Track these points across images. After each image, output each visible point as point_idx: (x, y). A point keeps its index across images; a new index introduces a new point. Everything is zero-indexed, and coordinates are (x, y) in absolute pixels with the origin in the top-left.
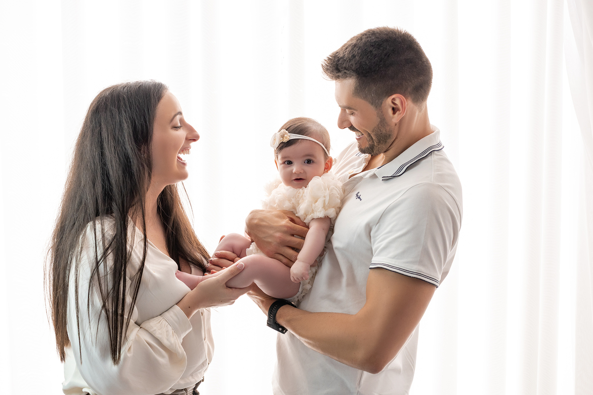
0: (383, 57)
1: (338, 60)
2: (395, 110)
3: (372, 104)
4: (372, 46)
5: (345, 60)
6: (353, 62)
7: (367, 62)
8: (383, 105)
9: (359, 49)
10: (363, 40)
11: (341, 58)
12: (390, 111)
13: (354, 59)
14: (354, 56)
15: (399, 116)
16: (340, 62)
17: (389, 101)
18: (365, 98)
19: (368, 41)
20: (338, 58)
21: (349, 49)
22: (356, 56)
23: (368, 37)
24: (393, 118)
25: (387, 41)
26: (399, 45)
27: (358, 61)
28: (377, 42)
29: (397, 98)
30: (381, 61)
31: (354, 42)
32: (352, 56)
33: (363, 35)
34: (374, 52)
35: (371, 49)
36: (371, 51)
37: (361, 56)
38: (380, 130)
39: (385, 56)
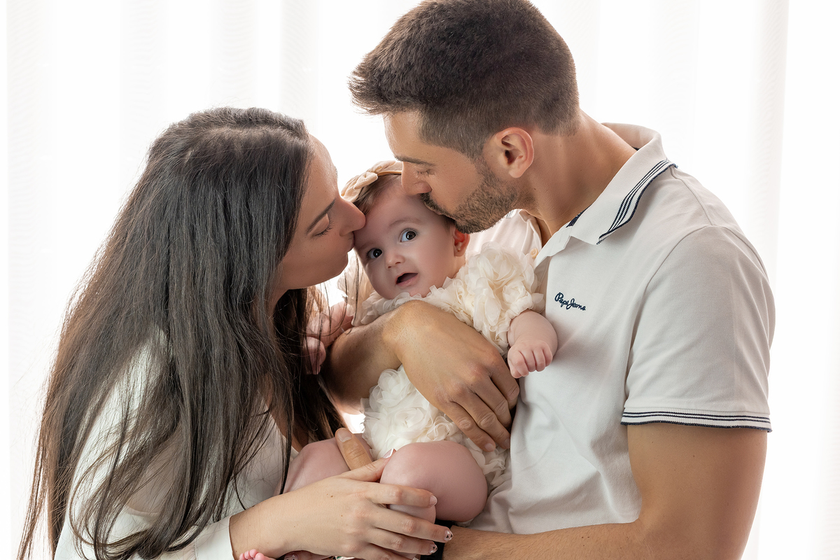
0: (470, 60)
1: (380, 77)
2: (510, 156)
3: (463, 151)
4: (444, 39)
5: (393, 77)
6: (411, 79)
7: (439, 76)
8: (484, 150)
9: (417, 49)
10: (423, 29)
11: (385, 71)
12: (502, 159)
13: (411, 72)
14: (409, 66)
15: (521, 166)
16: (384, 81)
17: (496, 140)
18: (447, 143)
19: (433, 29)
20: (379, 71)
21: (399, 49)
22: (413, 66)
23: (431, 21)
24: (508, 170)
25: (471, 23)
26: (498, 27)
27: (421, 75)
28: (452, 29)
29: (514, 136)
30: (466, 69)
31: (406, 33)
32: (406, 67)
33: (421, 17)
34: (450, 54)
35: (443, 46)
36: (443, 52)
37: (423, 64)
38: (488, 194)
39: (473, 57)
